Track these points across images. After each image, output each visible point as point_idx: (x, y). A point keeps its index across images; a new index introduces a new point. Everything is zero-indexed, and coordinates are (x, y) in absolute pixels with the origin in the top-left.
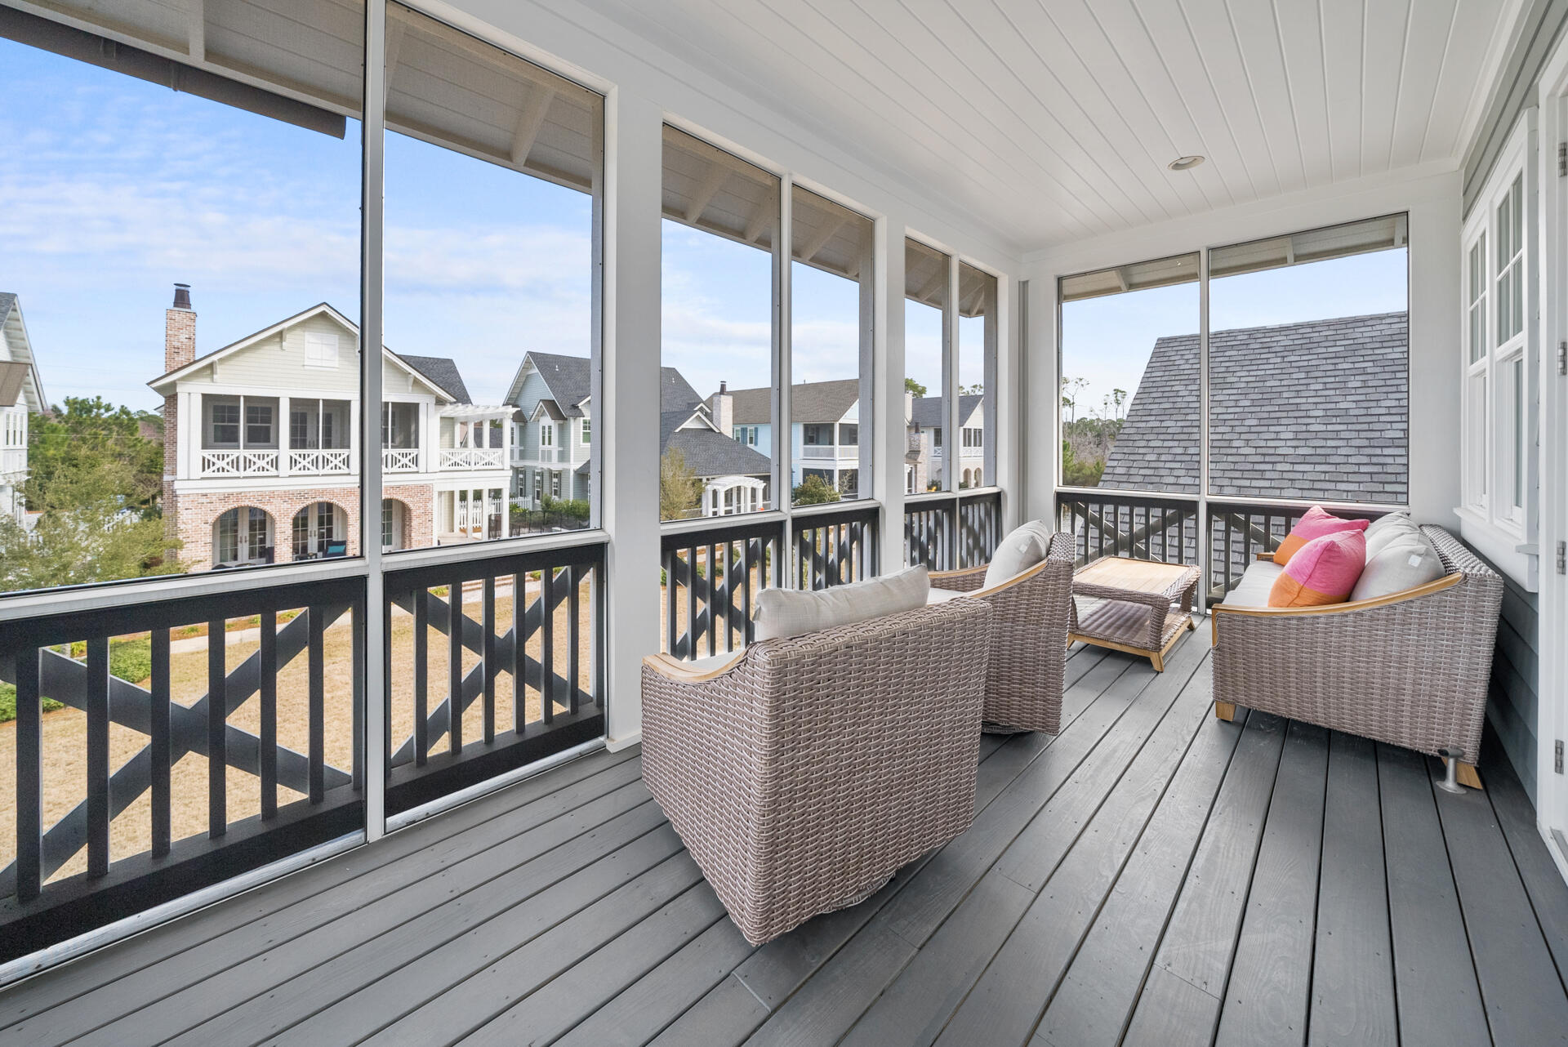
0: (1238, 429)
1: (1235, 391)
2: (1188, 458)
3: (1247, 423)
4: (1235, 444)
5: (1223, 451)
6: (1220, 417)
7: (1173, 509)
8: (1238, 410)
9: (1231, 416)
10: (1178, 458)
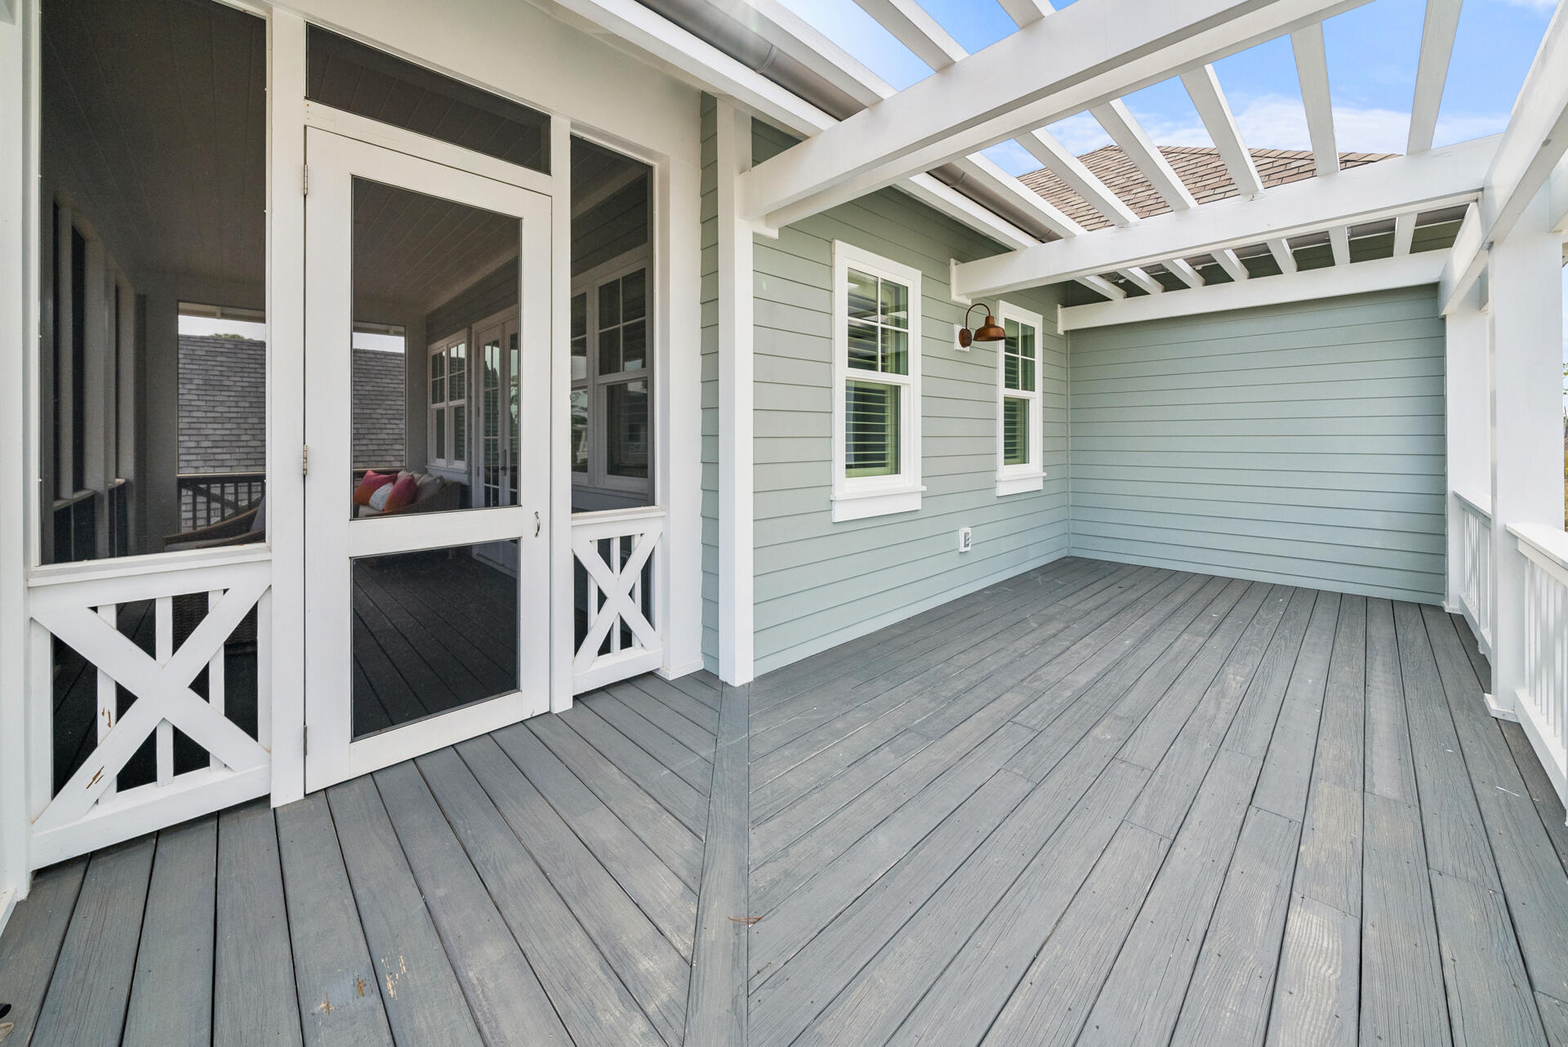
0: (243, 426)
1: (233, 394)
2: (201, 451)
3: (250, 421)
4: (244, 438)
5: (234, 444)
6: (225, 415)
7: (201, 488)
8: (238, 410)
9: (235, 415)
10: (192, 451)
